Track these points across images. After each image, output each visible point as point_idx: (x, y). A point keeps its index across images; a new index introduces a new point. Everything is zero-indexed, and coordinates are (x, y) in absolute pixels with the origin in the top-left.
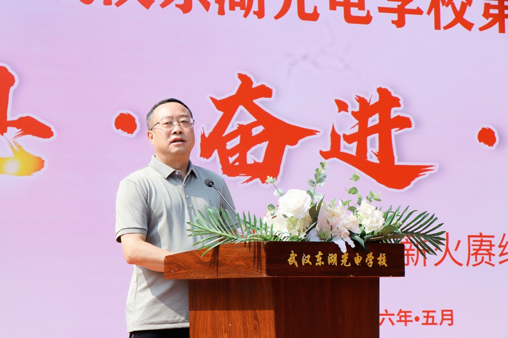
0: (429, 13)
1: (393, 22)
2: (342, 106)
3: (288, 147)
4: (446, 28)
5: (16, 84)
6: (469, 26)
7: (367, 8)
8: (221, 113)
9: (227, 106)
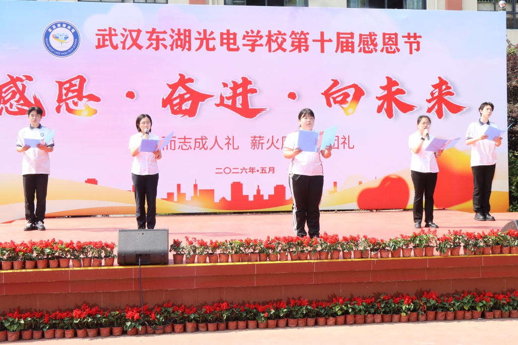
0: (266, 45)
1: (249, 50)
2: (225, 85)
3: (200, 102)
4: (274, 51)
5: (86, 82)
6: (284, 50)
7: (237, 44)
8: (171, 90)
9: (174, 87)
